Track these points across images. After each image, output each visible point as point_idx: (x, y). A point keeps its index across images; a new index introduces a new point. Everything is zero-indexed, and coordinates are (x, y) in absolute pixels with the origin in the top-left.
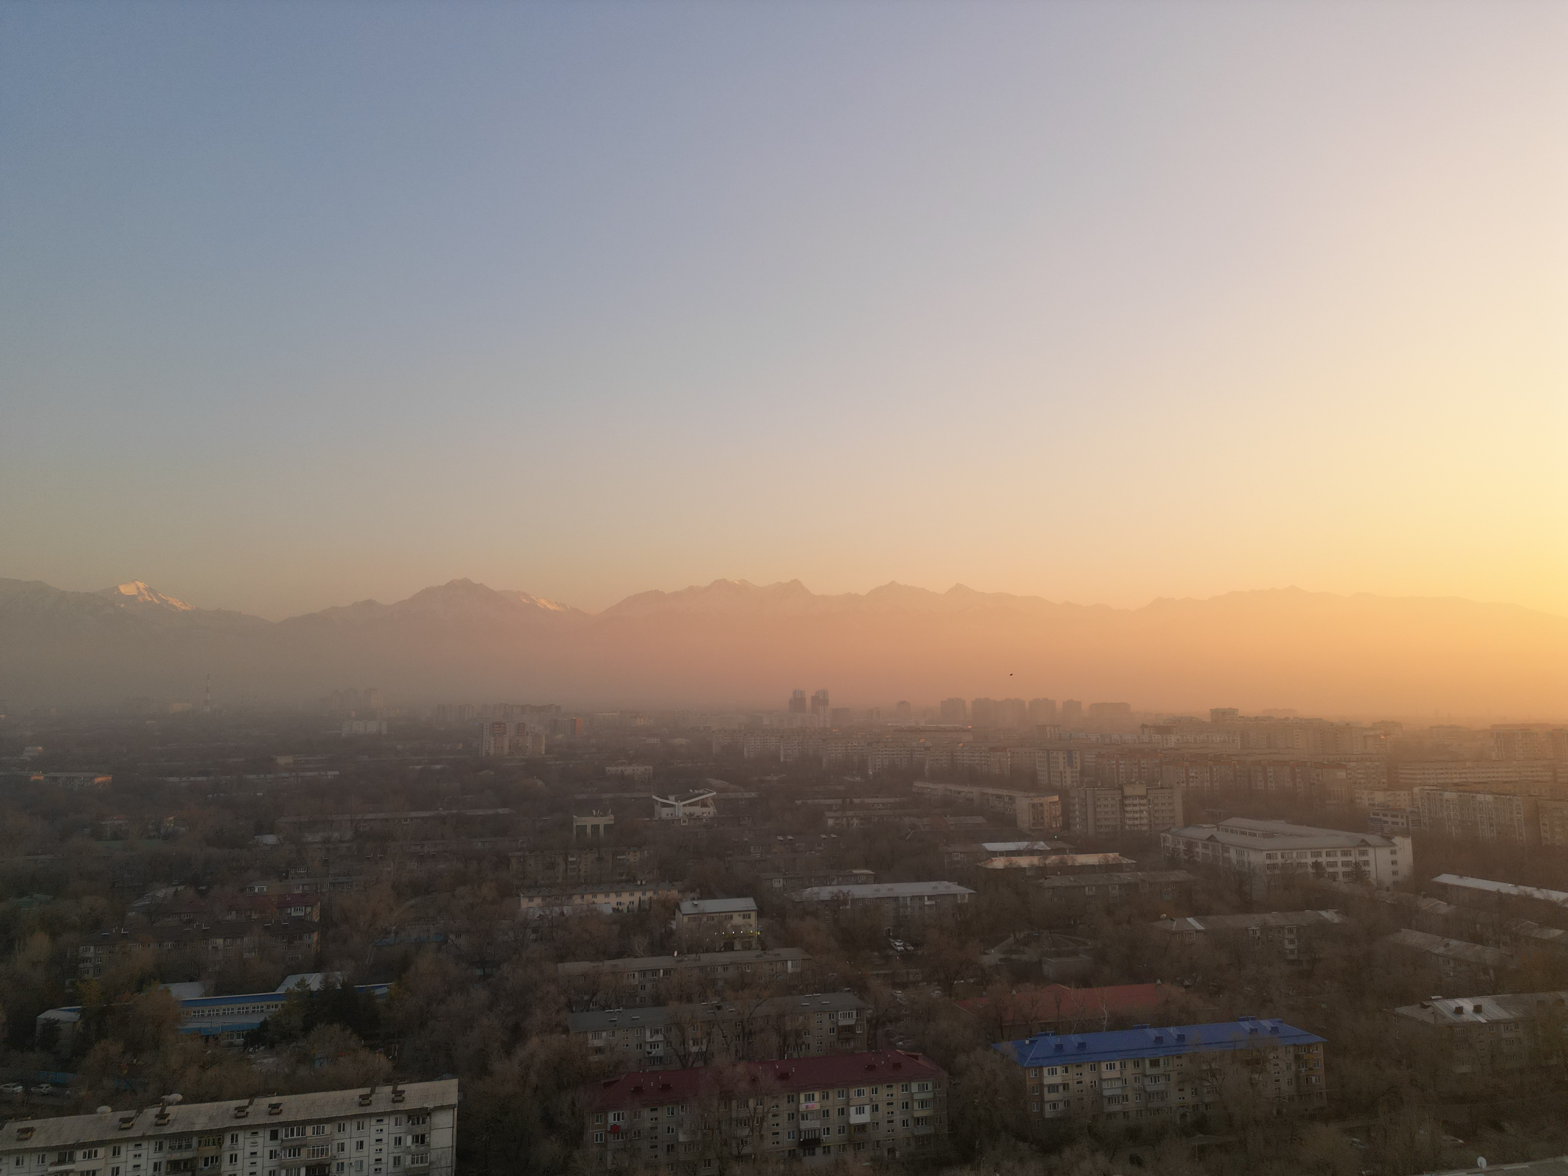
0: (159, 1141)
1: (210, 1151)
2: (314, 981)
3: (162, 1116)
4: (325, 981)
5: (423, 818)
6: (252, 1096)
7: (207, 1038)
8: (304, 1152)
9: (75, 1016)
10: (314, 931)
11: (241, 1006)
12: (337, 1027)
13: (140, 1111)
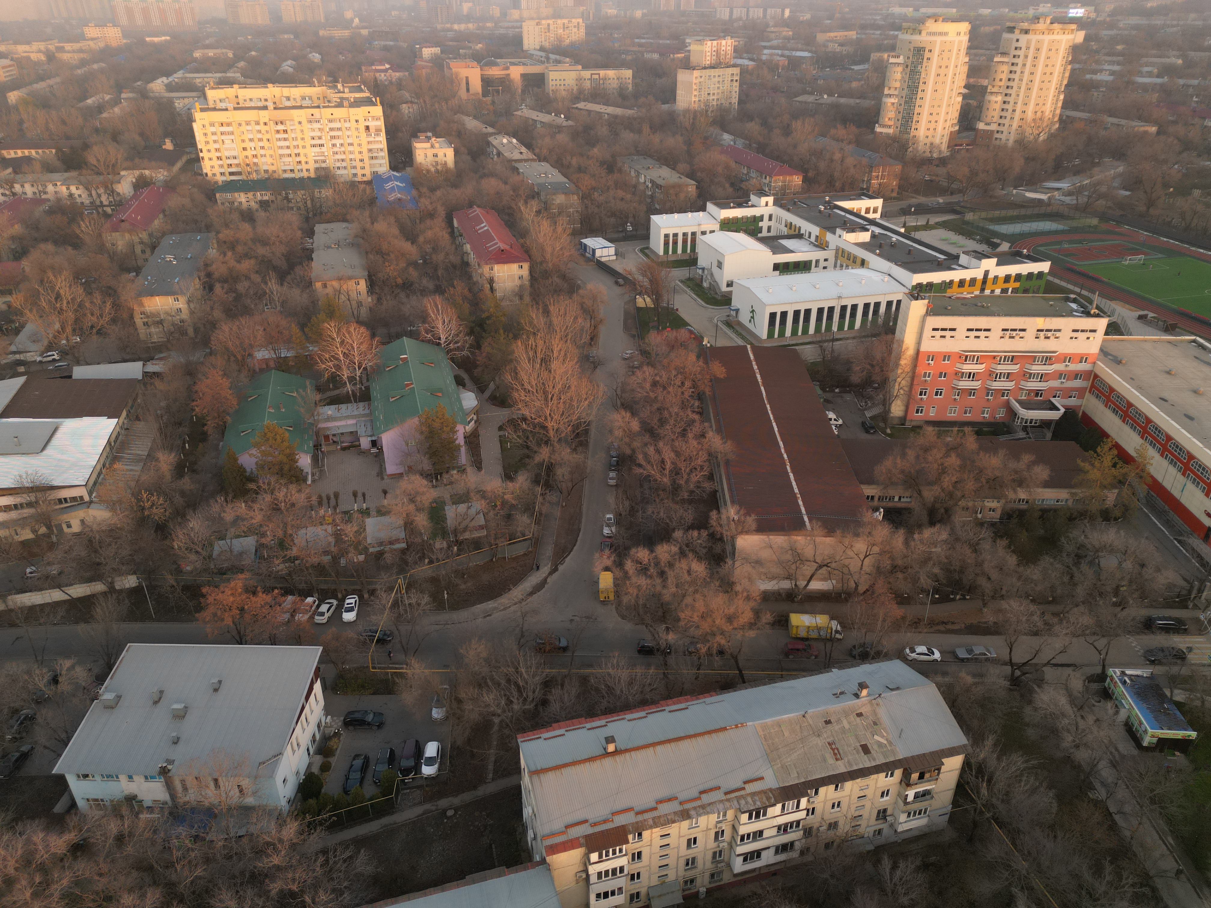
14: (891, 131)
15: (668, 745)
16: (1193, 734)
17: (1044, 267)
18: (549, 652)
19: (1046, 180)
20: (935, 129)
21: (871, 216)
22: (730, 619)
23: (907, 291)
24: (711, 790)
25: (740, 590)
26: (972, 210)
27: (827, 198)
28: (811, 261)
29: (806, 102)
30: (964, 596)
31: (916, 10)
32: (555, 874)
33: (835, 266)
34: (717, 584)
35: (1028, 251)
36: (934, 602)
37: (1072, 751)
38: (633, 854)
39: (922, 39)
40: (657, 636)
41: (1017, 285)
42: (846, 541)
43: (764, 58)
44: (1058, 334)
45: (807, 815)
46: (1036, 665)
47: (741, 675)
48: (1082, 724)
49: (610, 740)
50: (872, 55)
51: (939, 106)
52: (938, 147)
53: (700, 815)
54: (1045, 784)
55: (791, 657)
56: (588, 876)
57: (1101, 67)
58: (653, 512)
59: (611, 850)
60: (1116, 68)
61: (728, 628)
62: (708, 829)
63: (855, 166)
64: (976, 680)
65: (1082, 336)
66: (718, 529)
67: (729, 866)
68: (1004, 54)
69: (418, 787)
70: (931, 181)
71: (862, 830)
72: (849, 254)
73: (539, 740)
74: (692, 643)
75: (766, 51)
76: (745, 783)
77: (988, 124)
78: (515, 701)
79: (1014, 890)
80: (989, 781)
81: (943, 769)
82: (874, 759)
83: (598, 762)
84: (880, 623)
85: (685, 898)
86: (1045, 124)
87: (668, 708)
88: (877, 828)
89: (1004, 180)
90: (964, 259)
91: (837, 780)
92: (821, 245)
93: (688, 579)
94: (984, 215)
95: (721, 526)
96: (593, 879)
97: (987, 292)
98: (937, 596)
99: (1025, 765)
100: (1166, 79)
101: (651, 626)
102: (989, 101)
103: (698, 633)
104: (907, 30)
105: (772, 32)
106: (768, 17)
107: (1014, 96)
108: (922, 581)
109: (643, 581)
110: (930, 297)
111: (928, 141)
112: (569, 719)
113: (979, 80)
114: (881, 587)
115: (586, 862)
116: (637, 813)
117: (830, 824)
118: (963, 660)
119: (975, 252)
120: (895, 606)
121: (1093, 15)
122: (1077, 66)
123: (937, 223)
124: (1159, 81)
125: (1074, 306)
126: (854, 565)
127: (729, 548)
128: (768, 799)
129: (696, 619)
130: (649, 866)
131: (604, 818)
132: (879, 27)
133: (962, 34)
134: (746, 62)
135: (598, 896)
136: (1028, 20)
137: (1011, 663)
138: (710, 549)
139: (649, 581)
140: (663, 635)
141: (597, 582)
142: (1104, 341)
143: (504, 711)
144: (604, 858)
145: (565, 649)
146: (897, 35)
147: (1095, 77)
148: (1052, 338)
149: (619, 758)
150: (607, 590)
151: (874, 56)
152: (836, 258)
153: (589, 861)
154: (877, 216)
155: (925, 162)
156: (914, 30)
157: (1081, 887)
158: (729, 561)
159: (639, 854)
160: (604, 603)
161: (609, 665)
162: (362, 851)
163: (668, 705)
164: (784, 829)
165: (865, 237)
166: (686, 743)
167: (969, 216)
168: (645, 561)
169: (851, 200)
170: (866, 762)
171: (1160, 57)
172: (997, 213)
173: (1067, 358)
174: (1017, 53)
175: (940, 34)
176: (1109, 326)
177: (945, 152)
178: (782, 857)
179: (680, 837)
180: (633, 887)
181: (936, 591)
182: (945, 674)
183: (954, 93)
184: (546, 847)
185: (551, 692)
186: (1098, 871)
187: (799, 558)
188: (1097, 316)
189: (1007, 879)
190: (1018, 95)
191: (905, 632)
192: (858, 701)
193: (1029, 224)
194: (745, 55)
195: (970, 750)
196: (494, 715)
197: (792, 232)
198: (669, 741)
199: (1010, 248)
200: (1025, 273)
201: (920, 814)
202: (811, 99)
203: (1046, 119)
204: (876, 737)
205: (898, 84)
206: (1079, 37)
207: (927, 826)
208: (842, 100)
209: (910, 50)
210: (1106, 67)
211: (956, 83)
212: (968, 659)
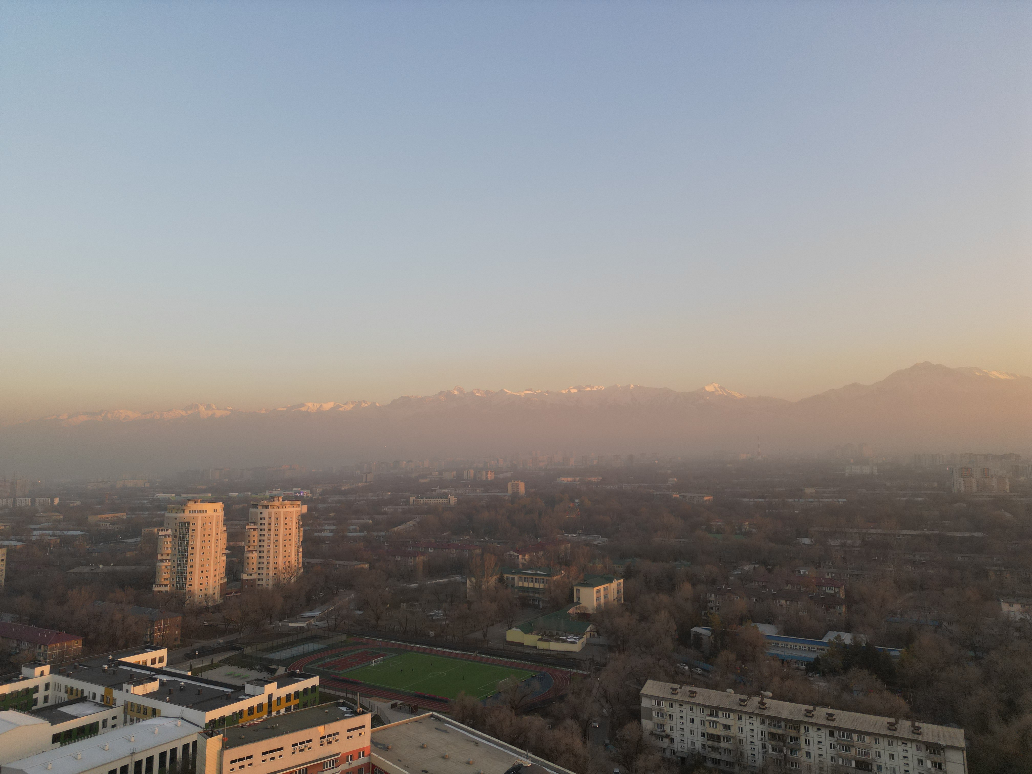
0: (764, 719)
1: (793, 733)
2: (847, 638)
3: (762, 703)
4: (854, 639)
5: (912, 535)
6: (815, 704)
7: (783, 661)
8: (853, 750)
9: (707, 633)
10: (842, 605)
11: (801, 645)
12: (866, 672)
13: (750, 697)
14: (168, 589)
17: (315, 681)
19: (302, 612)
20: (207, 583)
21: (157, 666)
23: (201, 730)
26: (249, 644)
27: (111, 657)
28: (97, 723)
29: (81, 573)
31: (178, 495)
33: (125, 722)
35: (300, 670)
39: (187, 515)
41: (297, 701)
43: (34, 538)
44: (337, 737)
50: (143, 530)
51: (208, 565)
52: (212, 596)
57: (323, 528)
60: (333, 528)
63: (136, 623)
65: (355, 733)
68: (253, 523)
70: (210, 626)
72: (139, 706)
75: (35, 533)
77: (249, 575)
86: (293, 570)
89: (271, 616)
90: (249, 689)
92: (107, 703)
94: (259, 647)
97: (274, 714)
100: (365, 533)
102: (248, 558)
104: (172, 510)
105: (42, 517)
106: (37, 504)
107: (266, 552)
110: (223, 732)
111: (202, 593)
113: (238, 543)
119: (258, 680)
121: (310, 495)
122: (307, 528)
123: (220, 661)
124: (362, 534)
125: (344, 709)
132: (147, 509)
133: (218, 511)
134: (14, 543)
136: (266, 499)
142: (372, 733)
146: (164, 514)
147: (320, 534)
148: (333, 742)
151: (145, 531)
152: (125, 713)
154: (164, 664)
155: (201, 611)
156: (178, 509)
165: (154, 686)
167: (248, 650)
169: (135, 654)
171: (358, 519)
172: (270, 644)
173: (348, 757)
174: (263, 521)
175: (201, 511)
176: (373, 719)
177: (219, 600)
183: (219, 554)
188: (363, 713)
190: (269, 551)
193: (296, 648)
194: (12, 537)
197: (74, 697)
199: (286, 671)
200: (301, 689)
202: (86, 569)
203: (293, 567)
205: (169, 551)
206: (305, 509)
208: (118, 568)
209: (176, 524)
210: (326, 527)
211: (219, 546)
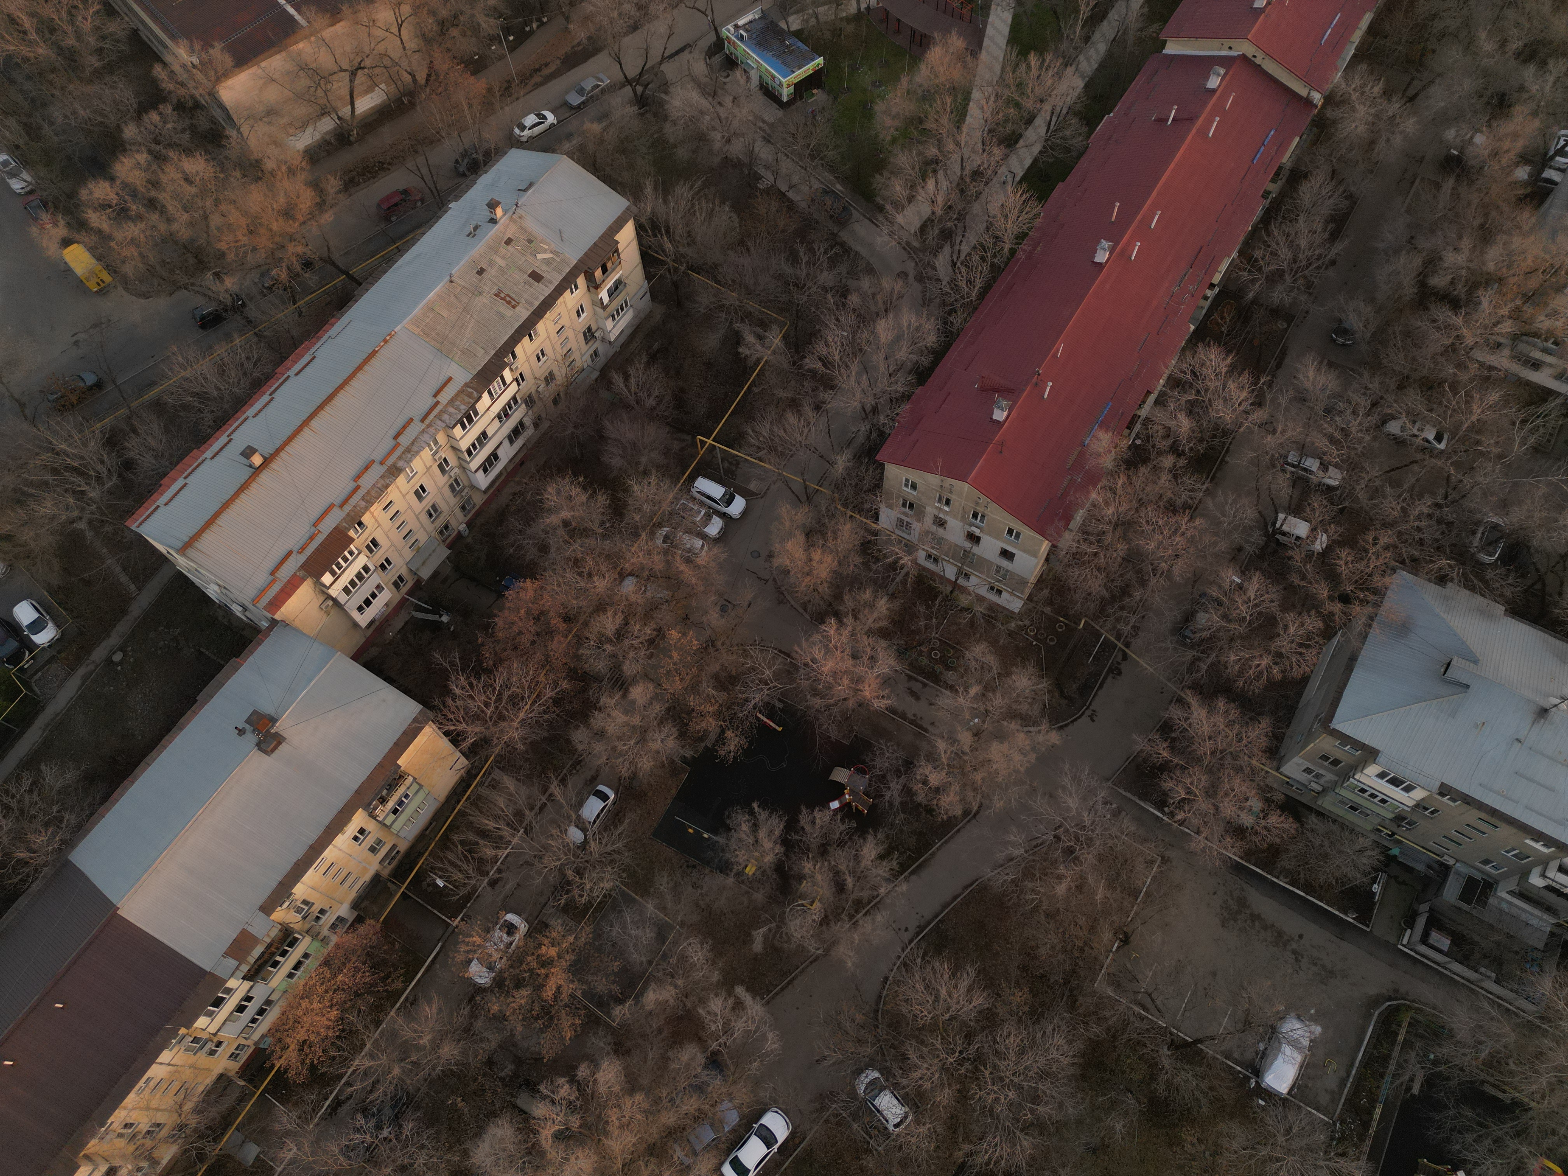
15: (322, 414)
16: (820, 60)
18: (80, 401)
22: (288, 213)
24: (404, 427)
25: (274, 166)
30: (539, 20)
32: (297, 623)
34: (238, 174)
36: (512, 48)
37: (725, 149)
38: (368, 547)
40: (210, 294)
42: (363, 17)
45: (519, 385)
46: (653, 67)
47: (351, 278)
48: (722, 111)
49: (248, 452)
53: (411, 461)
54: (717, 202)
55: (394, 218)
56: (335, 600)
58: (66, 116)
59: (340, 560)
61: (292, 227)
62: (428, 469)
64: (604, 124)
66: (182, 92)
67: (473, 487)
69: (49, 662)
71: (578, 364)
73: (159, 510)
74: (262, 275)
76: (435, 396)
78: (85, 488)
79: (736, 326)
80: (668, 232)
81: (621, 247)
82: (551, 282)
83: (254, 485)
84: (467, 112)
85: (449, 547)
87: (291, 373)
88: (591, 351)
91: (526, 329)
93: (194, 190)
95: (182, 84)
96: (343, 598)
98: (511, 38)
99: (692, 193)
101: (193, 284)
103: (261, 256)
108: (484, 25)
109: (133, 230)
112: (178, 463)
114: (443, 64)
115: (323, 590)
116: (341, 506)
117: (546, 379)
118: (579, 107)
120: (472, 79)
126: (392, 46)
127: (217, 113)
128: (470, 395)
129: (245, 240)
130: (392, 545)
131: (308, 535)
135: (360, 609)
137: (628, 81)
138: (193, 128)
139: (142, 226)
140: (217, 287)
141: (68, 271)
143: (83, 509)
144: (339, 572)
145: (99, 385)
149: (274, 465)
150: (92, 273)
153: (324, 586)
157: (787, 283)
158: (233, 133)
159: (374, 542)
160: (103, 292)
161: (177, 368)
162: (43, 767)
163: (289, 369)
164: (503, 415)
166: (341, 395)
168: (113, 198)
170: (544, 290)
178: (519, 443)
179: (404, 496)
180: (390, 576)
181: (507, 31)
182: (569, 136)
184: (265, 608)
185: (125, 448)
186: (794, 258)
187: (321, 78)
189: (726, 319)
191: (502, 108)
192: (497, 227)
195: (634, 209)
196: (72, 522)
198: (321, 407)
201: (622, 309)
204: (539, 256)
207: (635, 317)
212: (583, 103)
